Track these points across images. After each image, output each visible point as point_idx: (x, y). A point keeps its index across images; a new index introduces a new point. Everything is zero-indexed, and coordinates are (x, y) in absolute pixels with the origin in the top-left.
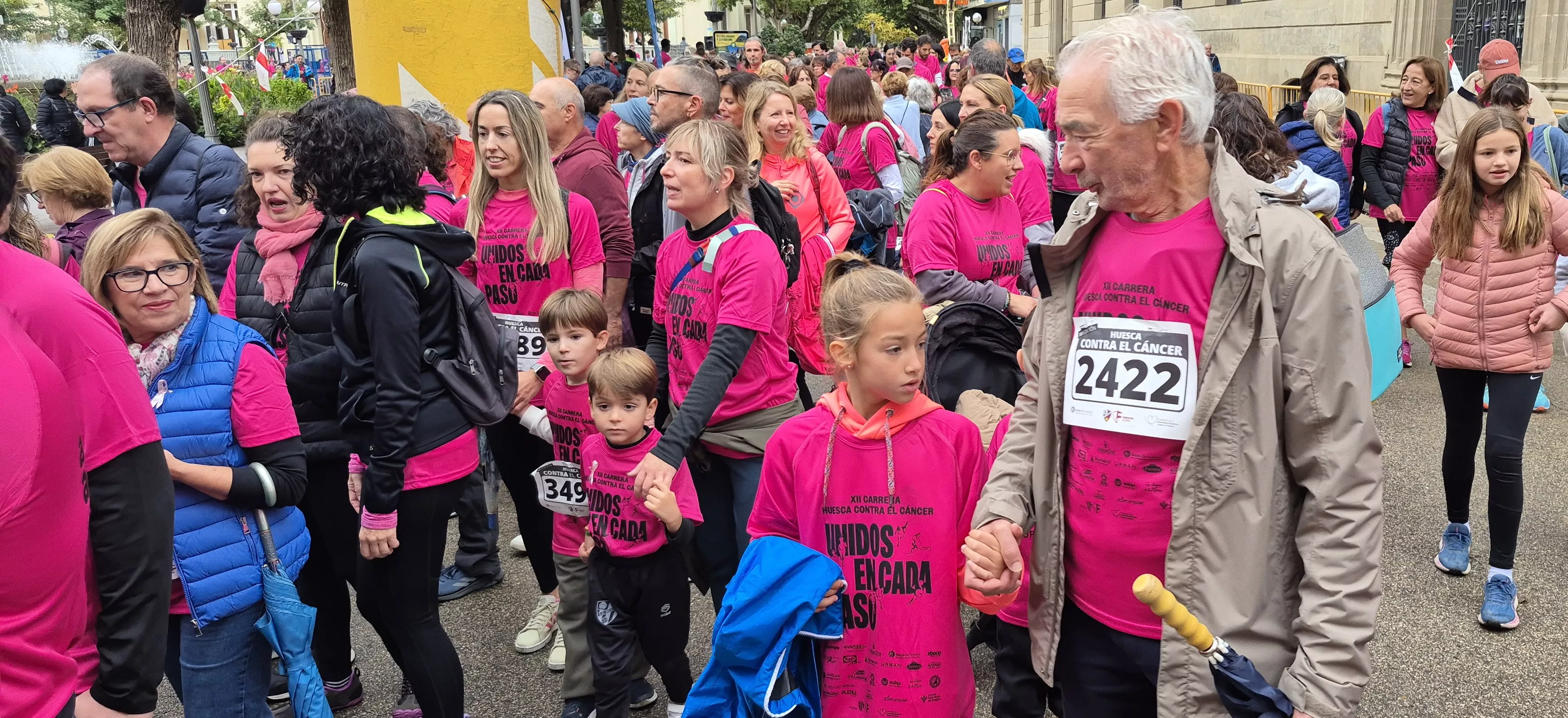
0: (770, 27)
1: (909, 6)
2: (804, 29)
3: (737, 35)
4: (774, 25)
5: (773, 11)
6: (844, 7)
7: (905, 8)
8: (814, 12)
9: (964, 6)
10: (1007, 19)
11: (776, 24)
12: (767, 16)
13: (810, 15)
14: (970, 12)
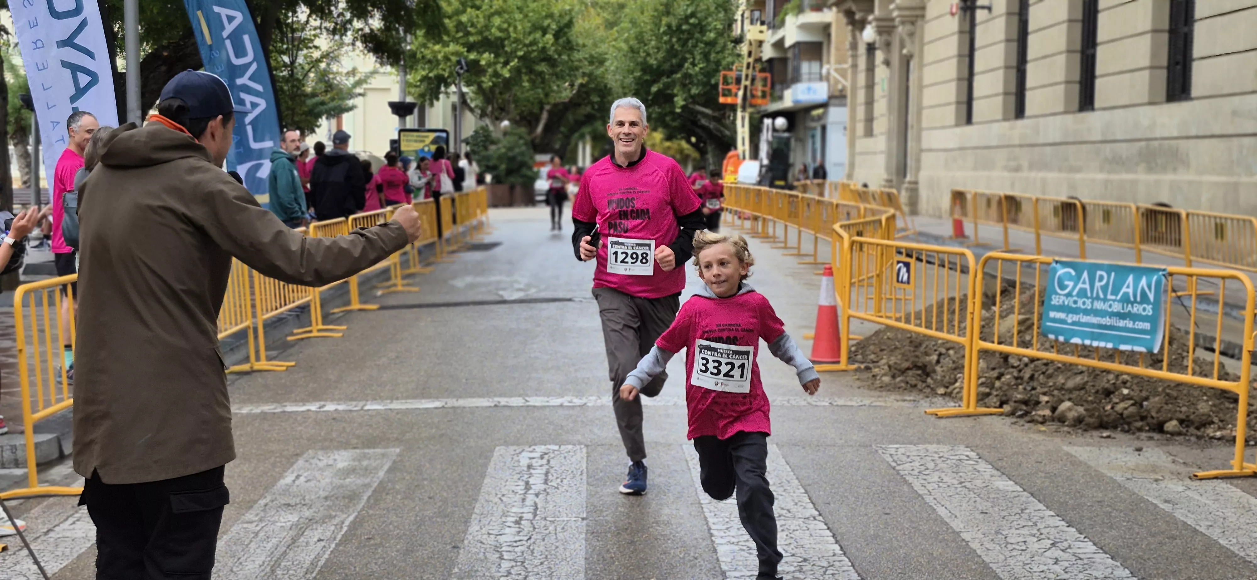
0: (485, 129)
1: (683, 107)
2: (533, 135)
3: (432, 136)
4: (491, 128)
5: (490, 108)
6: (593, 108)
7: (678, 110)
8: (550, 112)
9: (763, 108)
10: (824, 128)
11: (494, 125)
12: (483, 115)
13: (545, 116)
14: (774, 115)
